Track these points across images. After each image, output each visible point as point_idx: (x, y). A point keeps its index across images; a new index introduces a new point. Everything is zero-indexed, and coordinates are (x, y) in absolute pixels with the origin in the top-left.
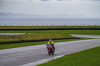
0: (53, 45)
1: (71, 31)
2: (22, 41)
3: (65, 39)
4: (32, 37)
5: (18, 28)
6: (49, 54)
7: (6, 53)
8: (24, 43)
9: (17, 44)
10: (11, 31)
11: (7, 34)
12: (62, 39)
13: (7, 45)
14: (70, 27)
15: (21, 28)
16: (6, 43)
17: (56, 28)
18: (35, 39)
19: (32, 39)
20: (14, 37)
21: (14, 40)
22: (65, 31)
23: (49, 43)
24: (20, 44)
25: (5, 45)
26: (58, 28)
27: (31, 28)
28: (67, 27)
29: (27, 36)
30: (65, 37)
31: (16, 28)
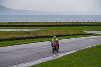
0: (57, 42)
1: (84, 27)
2: (37, 36)
3: (78, 35)
4: (46, 33)
5: (33, 24)
6: (53, 52)
7: (21, 48)
8: (39, 39)
9: (32, 40)
10: (26, 28)
11: (23, 30)
12: (75, 35)
13: (23, 40)
14: (83, 24)
15: (35, 24)
16: (21, 39)
17: (69, 24)
18: (49, 35)
19: (46, 35)
20: (29, 33)
21: (29, 36)
22: (78, 27)
23: (53, 39)
24: (35, 39)
25: (20, 41)
26: (71, 24)
27: (45, 24)
28: (80, 24)
29: (41, 32)
30: (78, 33)
31: (31, 24)
